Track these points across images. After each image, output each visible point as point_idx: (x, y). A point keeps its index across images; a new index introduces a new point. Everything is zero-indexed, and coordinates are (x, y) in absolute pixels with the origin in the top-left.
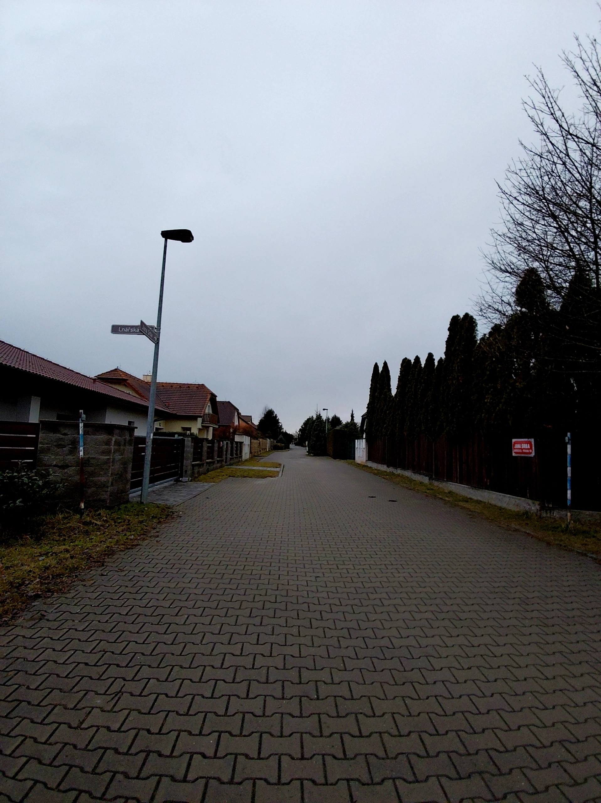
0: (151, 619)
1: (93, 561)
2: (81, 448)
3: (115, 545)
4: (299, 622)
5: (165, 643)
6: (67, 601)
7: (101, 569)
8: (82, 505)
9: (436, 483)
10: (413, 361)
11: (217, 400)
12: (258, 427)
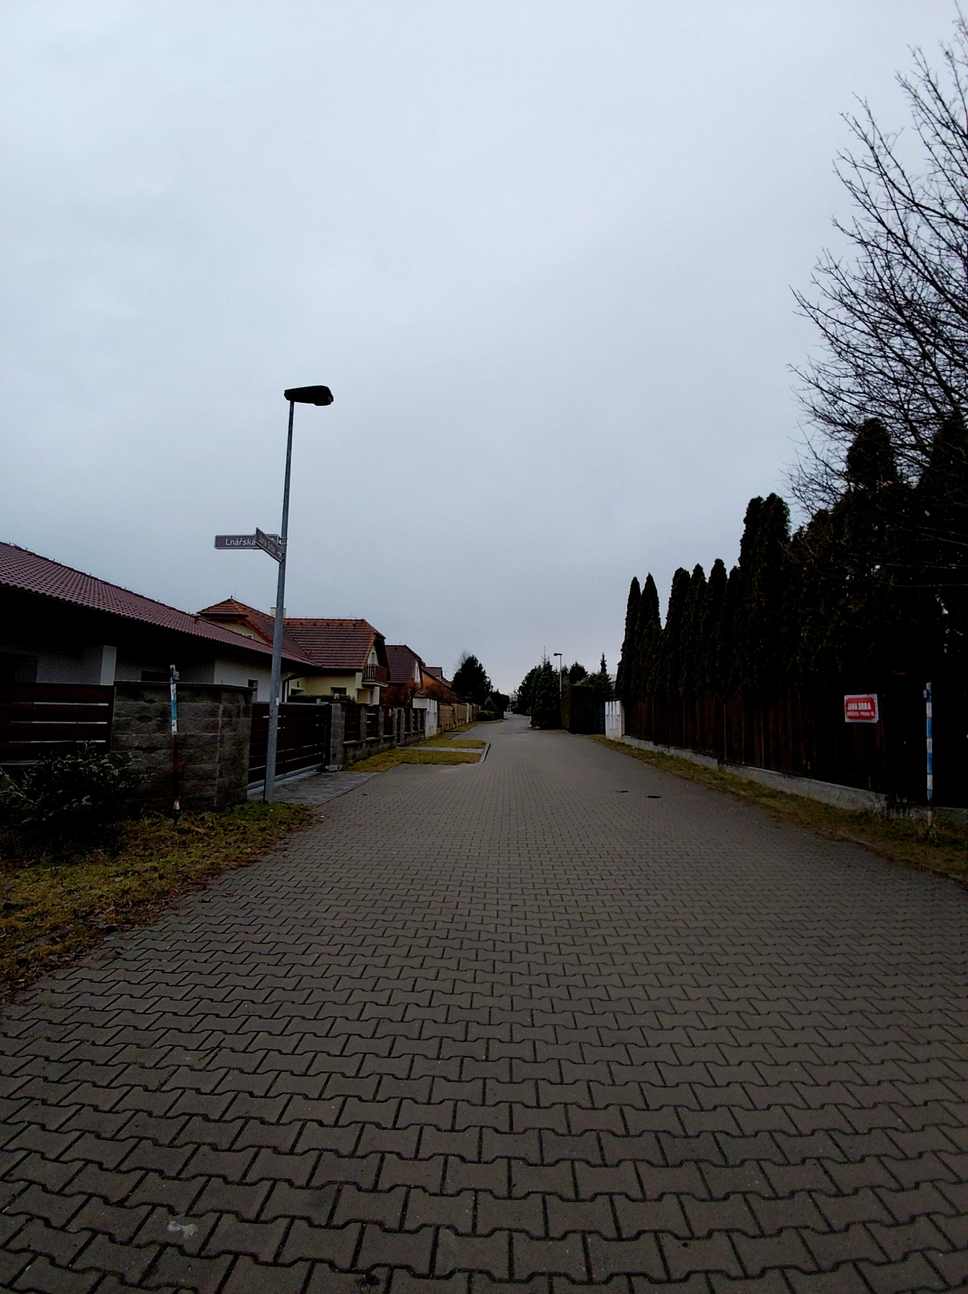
0: (267, 959)
1: (192, 884)
2: (174, 722)
3: (223, 860)
4: (476, 965)
5: (284, 989)
6: (154, 935)
7: (202, 893)
8: (177, 805)
9: (729, 769)
10: (691, 573)
11: (386, 644)
12: (452, 685)
